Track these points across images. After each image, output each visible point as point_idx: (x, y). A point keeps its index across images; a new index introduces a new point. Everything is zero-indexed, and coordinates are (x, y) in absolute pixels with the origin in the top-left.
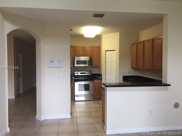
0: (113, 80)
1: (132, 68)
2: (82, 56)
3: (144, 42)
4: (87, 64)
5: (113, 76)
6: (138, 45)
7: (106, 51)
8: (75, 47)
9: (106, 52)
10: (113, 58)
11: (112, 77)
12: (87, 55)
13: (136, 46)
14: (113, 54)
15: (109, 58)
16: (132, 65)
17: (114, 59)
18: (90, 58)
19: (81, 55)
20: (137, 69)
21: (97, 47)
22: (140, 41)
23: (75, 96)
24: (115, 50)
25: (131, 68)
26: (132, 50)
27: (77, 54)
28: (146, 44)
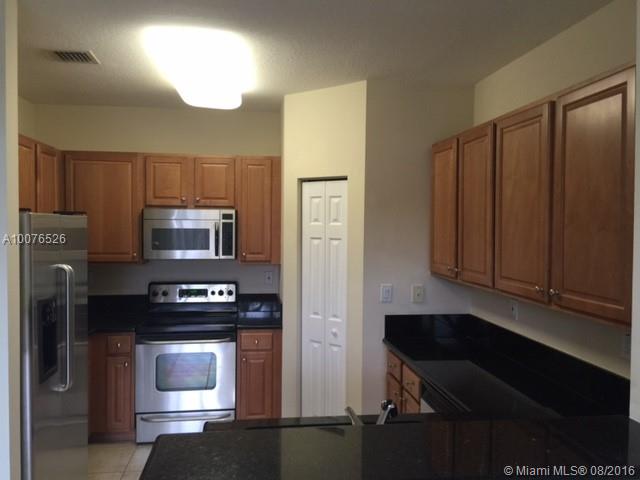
0: (335, 335)
1: (435, 273)
2: (185, 207)
3: (495, 126)
4: (207, 248)
5: (335, 316)
6: (466, 146)
7: (302, 181)
8: (146, 158)
9: (305, 185)
10: (336, 220)
11: (332, 319)
12: (208, 202)
13: (452, 155)
14: (336, 200)
15: (316, 220)
16: (432, 262)
17: (340, 226)
18: (225, 216)
19: (178, 203)
20: (459, 281)
21: (260, 162)
22: (476, 125)
23: (138, 417)
24: (345, 178)
25: (429, 273)
26: (433, 178)
27: (156, 197)
28: (507, 137)
